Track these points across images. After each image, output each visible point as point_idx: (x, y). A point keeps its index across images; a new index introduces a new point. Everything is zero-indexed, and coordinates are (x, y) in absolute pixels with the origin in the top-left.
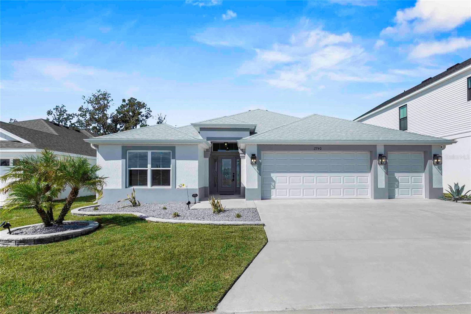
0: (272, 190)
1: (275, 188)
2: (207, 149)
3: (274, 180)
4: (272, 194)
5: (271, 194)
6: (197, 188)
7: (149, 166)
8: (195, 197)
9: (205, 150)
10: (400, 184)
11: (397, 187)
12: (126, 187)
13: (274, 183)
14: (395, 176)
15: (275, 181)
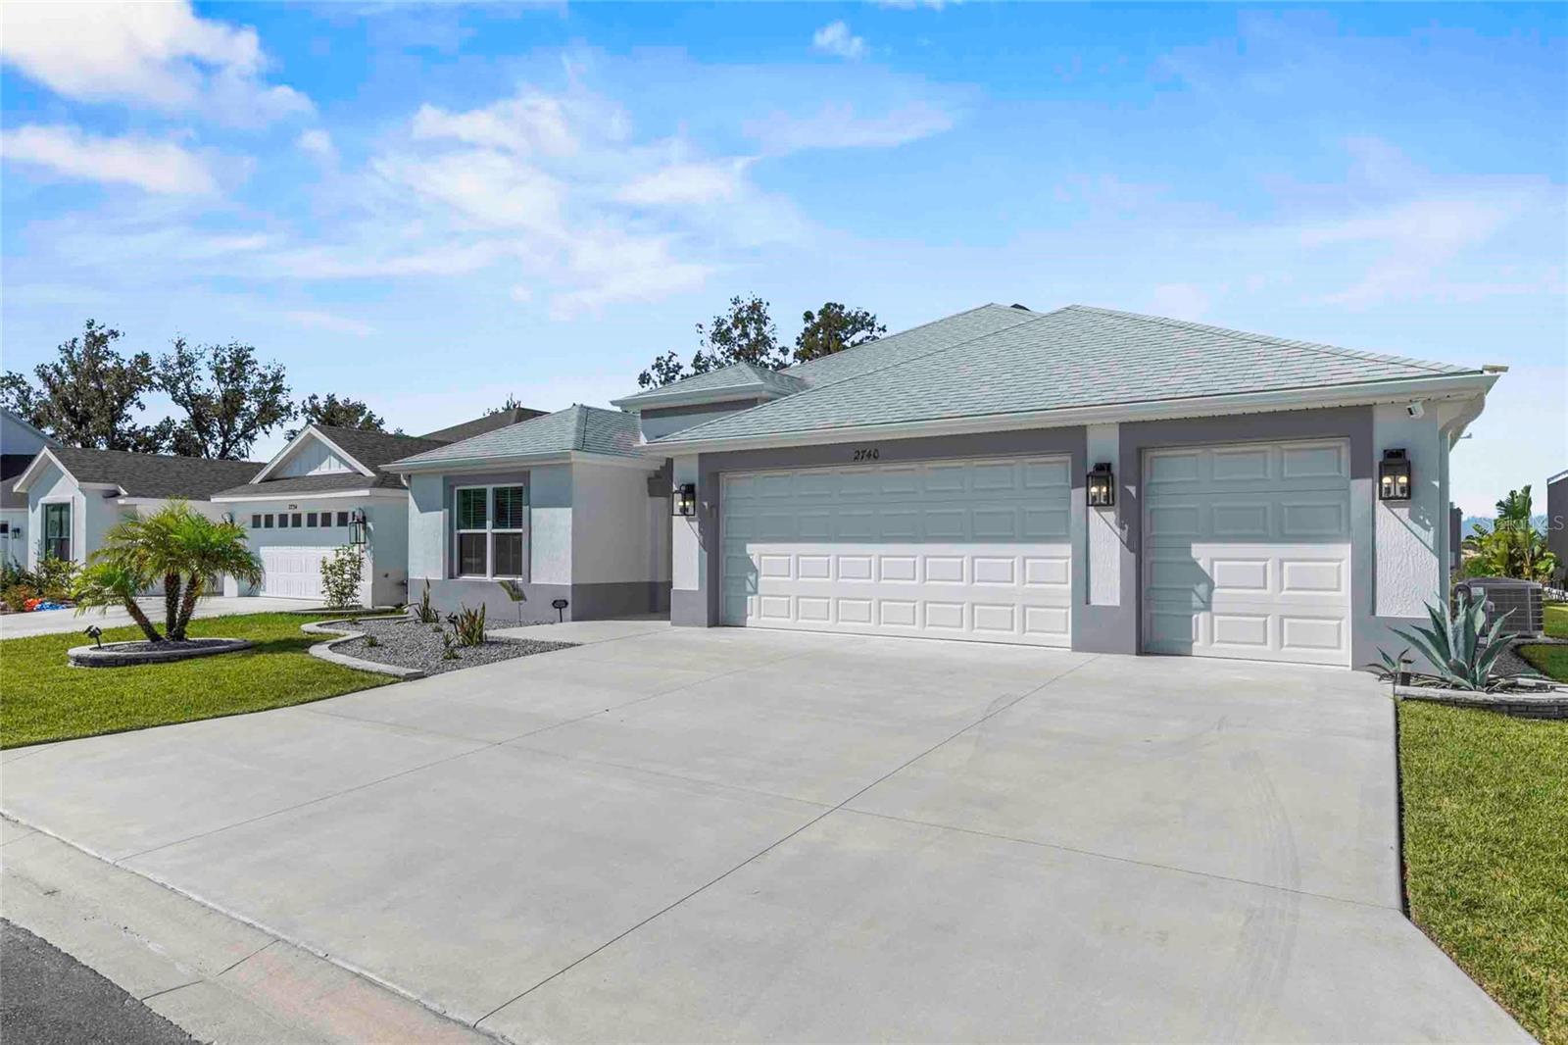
0: (749, 598)
1: (756, 592)
2: (656, 472)
3: (754, 567)
4: (749, 612)
5: (746, 612)
6: (570, 584)
7: (489, 523)
8: (560, 608)
9: (653, 475)
10: (1216, 591)
11: (1201, 605)
12: (451, 576)
13: (754, 575)
14: (1194, 555)
15: (758, 568)
